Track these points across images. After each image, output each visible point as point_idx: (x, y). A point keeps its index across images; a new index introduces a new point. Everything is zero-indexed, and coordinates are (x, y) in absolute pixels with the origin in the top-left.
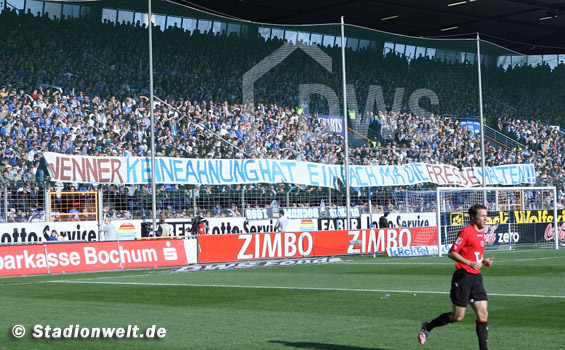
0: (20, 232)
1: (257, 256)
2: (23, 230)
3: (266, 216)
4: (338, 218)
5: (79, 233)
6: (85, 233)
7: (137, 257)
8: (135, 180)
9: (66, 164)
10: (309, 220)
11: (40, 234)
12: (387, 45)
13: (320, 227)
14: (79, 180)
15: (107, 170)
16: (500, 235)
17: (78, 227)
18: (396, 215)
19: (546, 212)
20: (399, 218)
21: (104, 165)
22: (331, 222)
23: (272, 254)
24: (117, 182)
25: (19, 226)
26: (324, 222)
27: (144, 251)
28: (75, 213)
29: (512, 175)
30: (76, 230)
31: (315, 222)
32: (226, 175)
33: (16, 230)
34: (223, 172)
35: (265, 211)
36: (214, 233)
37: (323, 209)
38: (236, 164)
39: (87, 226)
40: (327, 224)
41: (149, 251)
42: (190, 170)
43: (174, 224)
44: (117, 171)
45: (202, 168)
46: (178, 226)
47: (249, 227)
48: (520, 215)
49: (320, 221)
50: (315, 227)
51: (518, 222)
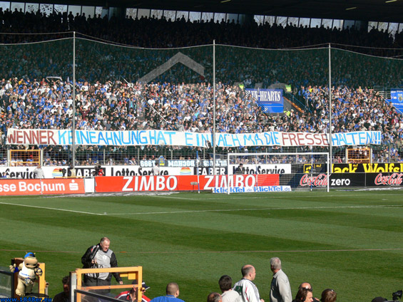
1: (136, 189)
4: (210, 167)
5: (28, 173)
6: (31, 173)
7: (52, 188)
8: (64, 143)
9: (20, 134)
10: (188, 168)
13: (195, 173)
14: (28, 143)
15: (45, 137)
16: (333, 180)
17: (27, 170)
18: (257, 166)
19: (392, 165)
21: (43, 134)
22: (204, 169)
23: (147, 189)
24: (51, 143)
26: (198, 169)
27: (57, 185)
28: (29, 161)
29: (360, 138)
30: (26, 171)
31: (192, 169)
32: (126, 140)
34: (124, 138)
35: (154, 162)
36: (117, 174)
37: (198, 161)
38: (133, 133)
39: (32, 169)
40: (202, 171)
41: (60, 185)
42: (101, 137)
43: (90, 169)
44: (51, 137)
45: (109, 136)
46: (92, 170)
47: (142, 171)
48: (368, 167)
49: (195, 168)
50: (191, 172)
51: (366, 171)
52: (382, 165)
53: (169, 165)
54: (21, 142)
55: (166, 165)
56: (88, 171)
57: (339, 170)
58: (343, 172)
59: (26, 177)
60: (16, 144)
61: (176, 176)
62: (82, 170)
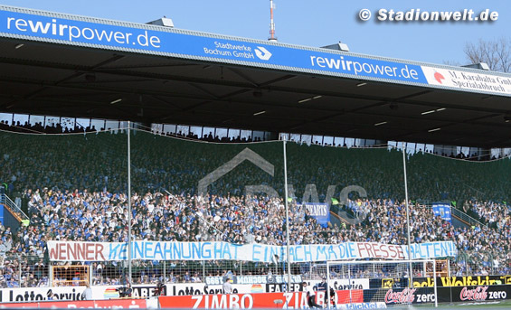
0: (29, 294)
2: (32, 292)
3: (222, 282)
4: (283, 284)
5: (74, 295)
6: (79, 294)
9: (63, 248)
10: (259, 285)
11: (45, 295)
12: (389, 143)
13: (267, 290)
14: (72, 259)
15: (92, 252)
16: (418, 296)
17: (74, 290)
18: (334, 281)
19: (470, 278)
20: (336, 283)
21: (90, 248)
22: (278, 286)
24: (100, 259)
25: (29, 290)
26: (271, 286)
28: (76, 280)
29: (435, 250)
30: (72, 293)
31: (264, 287)
32: (186, 253)
33: (27, 292)
34: (185, 251)
35: (221, 278)
36: (179, 294)
37: (270, 277)
38: (194, 246)
39: (80, 290)
40: (274, 288)
42: (158, 250)
43: (148, 288)
44: (100, 252)
45: (168, 248)
46: (151, 290)
47: (208, 290)
48: (446, 281)
49: (267, 286)
50: (263, 290)
51: (444, 285)
52: (459, 279)
53: (238, 282)
54: (65, 258)
55: (235, 282)
56: (146, 290)
57: (418, 285)
58: (422, 286)
59: (72, 299)
60: (58, 260)
61: (252, 294)
62: (139, 289)
